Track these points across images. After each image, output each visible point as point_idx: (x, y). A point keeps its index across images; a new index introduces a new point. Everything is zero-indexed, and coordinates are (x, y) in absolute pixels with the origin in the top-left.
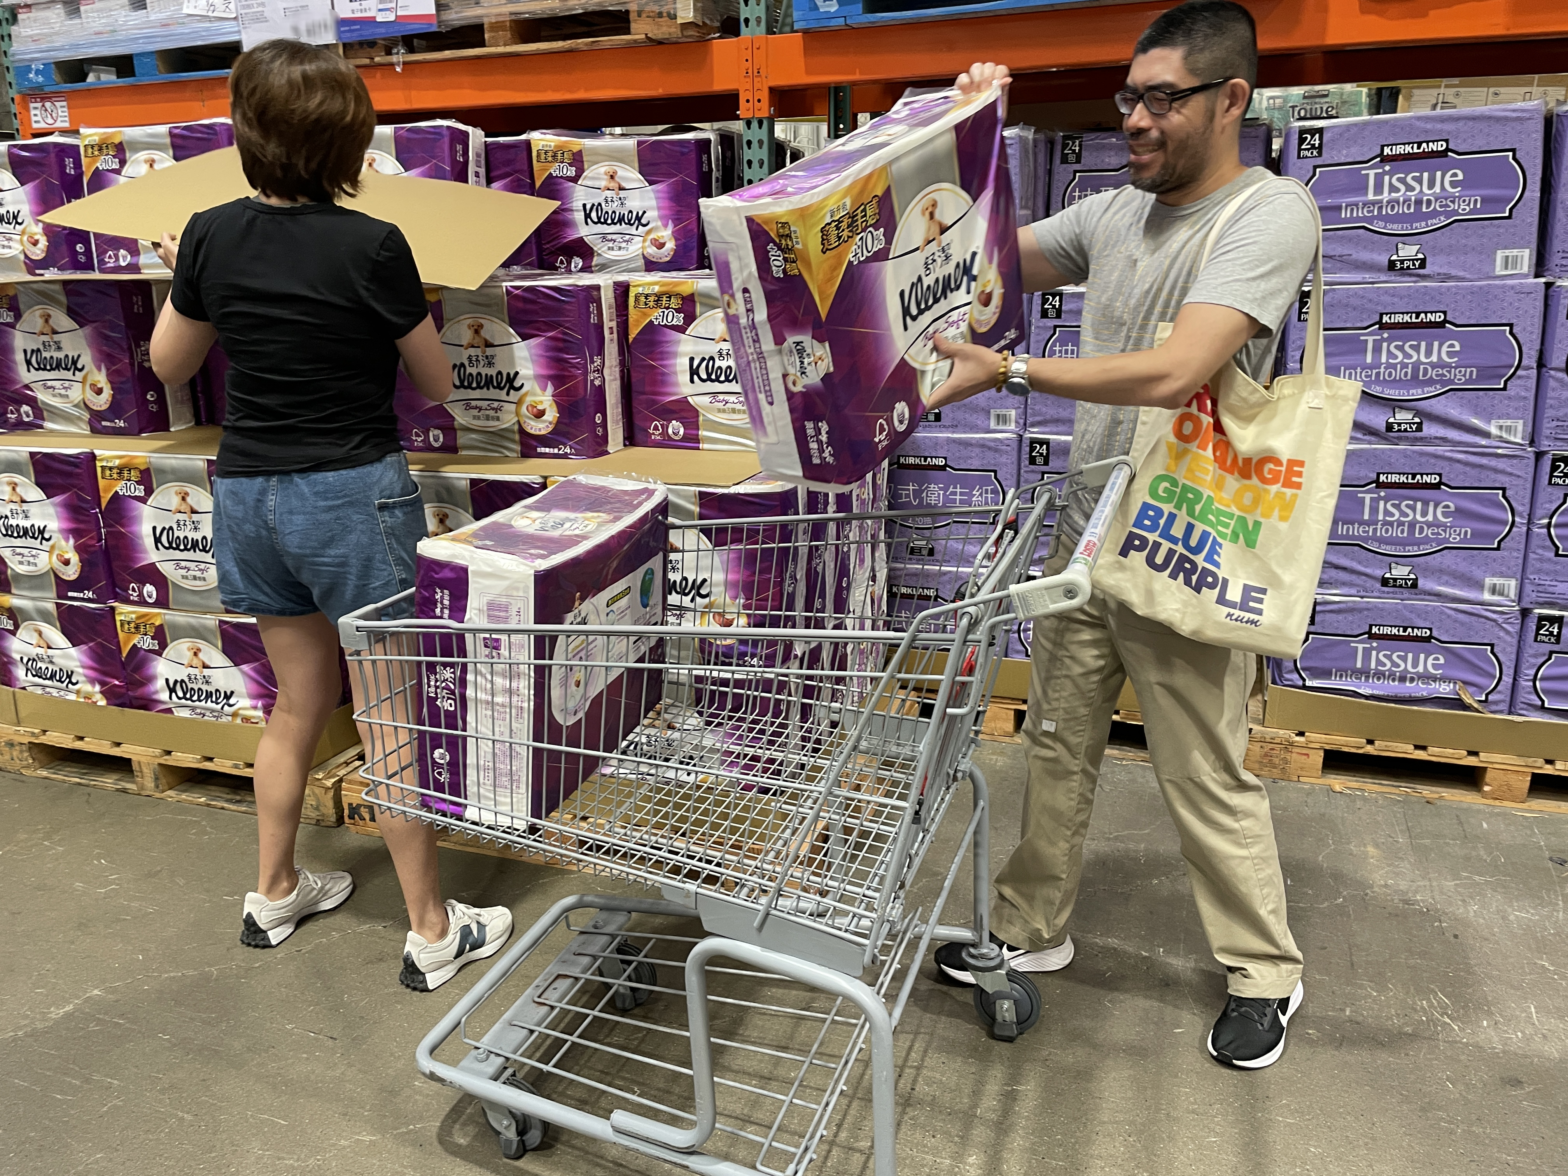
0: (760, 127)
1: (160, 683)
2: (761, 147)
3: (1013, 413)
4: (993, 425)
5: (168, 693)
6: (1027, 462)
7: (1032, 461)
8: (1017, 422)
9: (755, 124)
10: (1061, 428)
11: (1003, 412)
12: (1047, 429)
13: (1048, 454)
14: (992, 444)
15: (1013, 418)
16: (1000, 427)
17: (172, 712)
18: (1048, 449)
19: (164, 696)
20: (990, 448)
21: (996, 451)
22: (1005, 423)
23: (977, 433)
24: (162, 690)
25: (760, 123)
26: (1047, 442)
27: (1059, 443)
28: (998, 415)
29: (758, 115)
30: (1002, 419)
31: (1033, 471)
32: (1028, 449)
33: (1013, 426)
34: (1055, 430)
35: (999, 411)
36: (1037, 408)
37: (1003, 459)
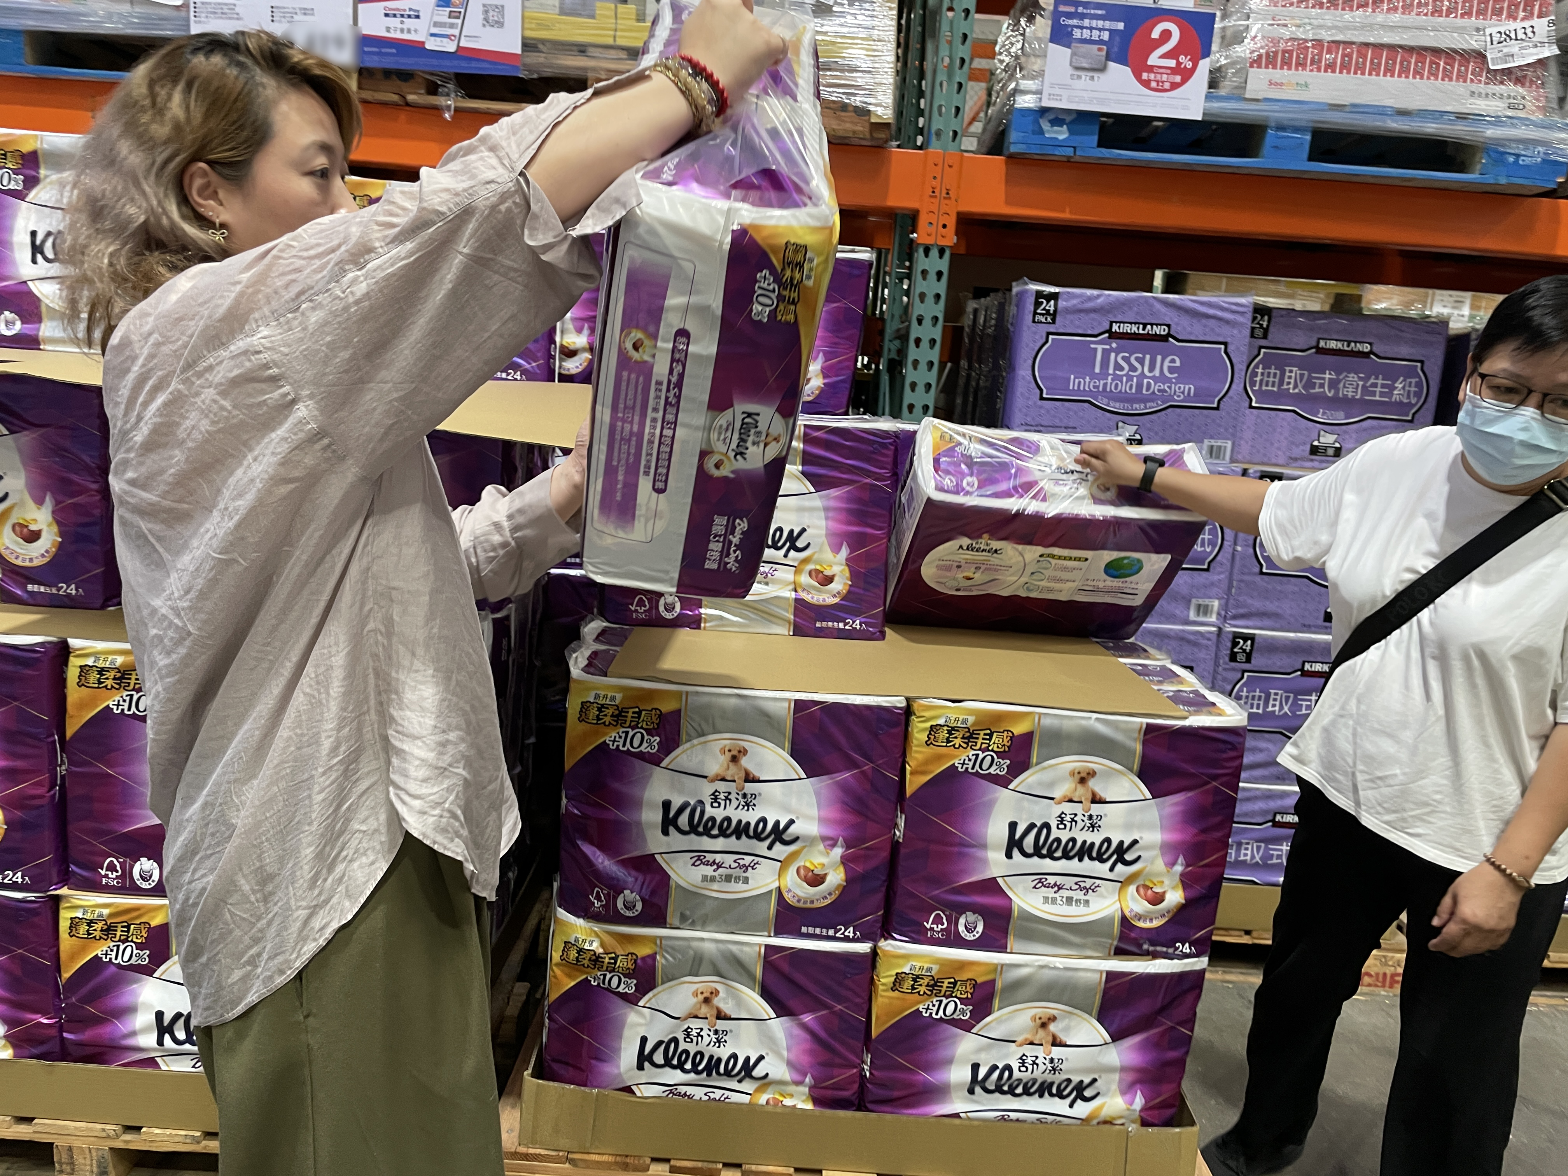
0: (941, 256)
1: (143, 1019)
2: (939, 280)
3: (1216, 603)
4: (1192, 616)
5: (155, 1035)
6: (1227, 659)
7: (1233, 657)
8: (1219, 614)
9: (934, 253)
10: (1267, 622)
11: (1207, 601)
12: (1250, 623)
13: (1251, 650)
14: (1192, 637)
15: (1216, 608)
16: (1201, 619)
17: (157, 1065)
18: (1252, 645)
19: (148, 1040)
20: (1189, 642)
21: (1195, 644)
22: (1206, 613)
23: (1174, 623)
24: (145, 1030)
25: (942, 252)
26: (1252, 638)
27: (1266, 639)
28: (1199, 606)
29: (942, 242)
30: (1203, 610)
31: (1233, 669)
32: (1229, 644)
33: (1213, 619)
34: (1259, 624)
35: (1201, 601)
36: (1241, 599)
37: (1202, 655)
